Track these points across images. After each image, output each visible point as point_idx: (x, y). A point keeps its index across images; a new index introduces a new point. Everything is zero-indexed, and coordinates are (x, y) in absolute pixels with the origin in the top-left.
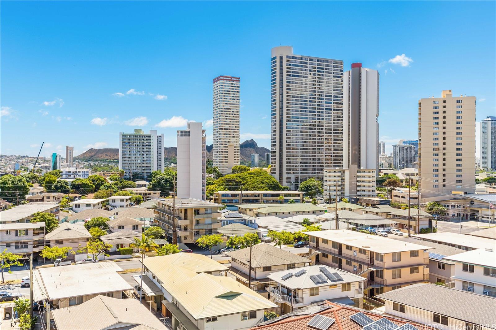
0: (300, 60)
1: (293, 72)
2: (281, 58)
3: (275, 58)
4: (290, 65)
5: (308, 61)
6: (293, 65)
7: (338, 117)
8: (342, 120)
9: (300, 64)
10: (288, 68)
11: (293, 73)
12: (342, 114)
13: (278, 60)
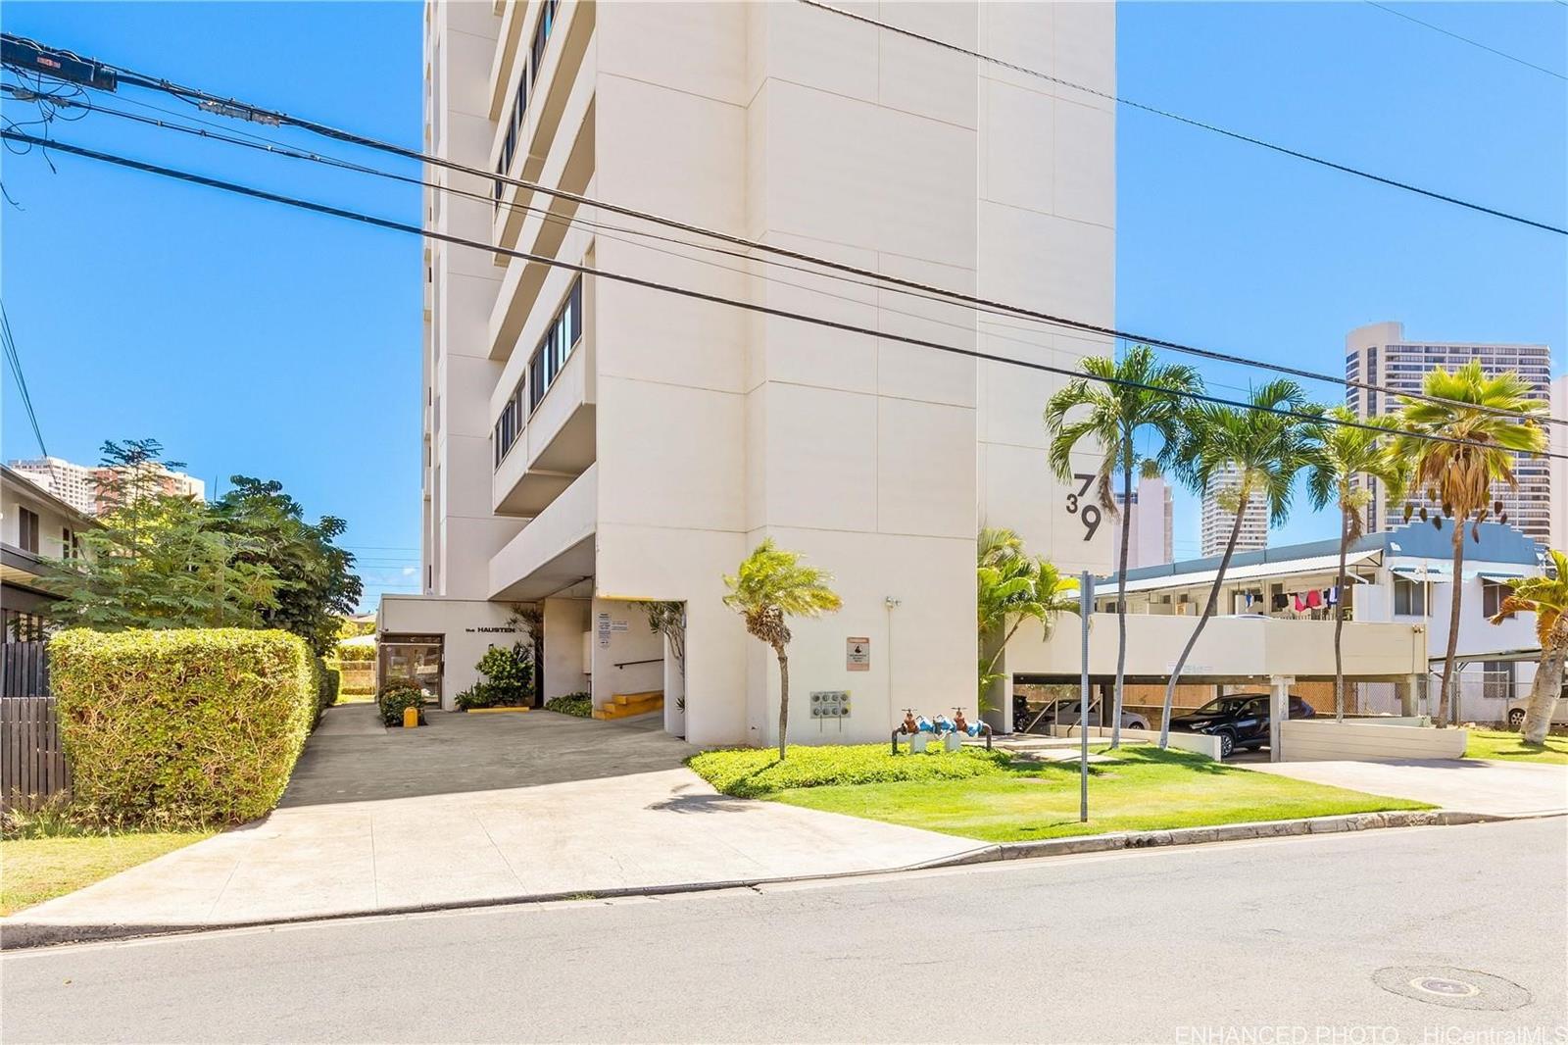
0: (1424, 354)
1: (1405, 385)
2: (1372, 353)
3: (1355, 355)
4: (1396, 367)
5: (1447, 355)
6: (1405, 368)
7: (1533, 489)
8: (1547, 498)
9: (1423, 364)
10: (1389, 376)
11: (1403, 386)
12: (1548, 482)
13: (1363, 360)
